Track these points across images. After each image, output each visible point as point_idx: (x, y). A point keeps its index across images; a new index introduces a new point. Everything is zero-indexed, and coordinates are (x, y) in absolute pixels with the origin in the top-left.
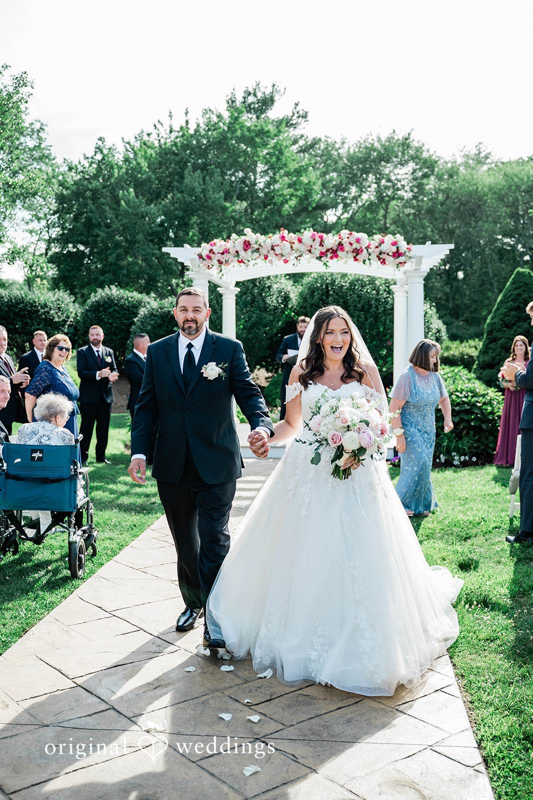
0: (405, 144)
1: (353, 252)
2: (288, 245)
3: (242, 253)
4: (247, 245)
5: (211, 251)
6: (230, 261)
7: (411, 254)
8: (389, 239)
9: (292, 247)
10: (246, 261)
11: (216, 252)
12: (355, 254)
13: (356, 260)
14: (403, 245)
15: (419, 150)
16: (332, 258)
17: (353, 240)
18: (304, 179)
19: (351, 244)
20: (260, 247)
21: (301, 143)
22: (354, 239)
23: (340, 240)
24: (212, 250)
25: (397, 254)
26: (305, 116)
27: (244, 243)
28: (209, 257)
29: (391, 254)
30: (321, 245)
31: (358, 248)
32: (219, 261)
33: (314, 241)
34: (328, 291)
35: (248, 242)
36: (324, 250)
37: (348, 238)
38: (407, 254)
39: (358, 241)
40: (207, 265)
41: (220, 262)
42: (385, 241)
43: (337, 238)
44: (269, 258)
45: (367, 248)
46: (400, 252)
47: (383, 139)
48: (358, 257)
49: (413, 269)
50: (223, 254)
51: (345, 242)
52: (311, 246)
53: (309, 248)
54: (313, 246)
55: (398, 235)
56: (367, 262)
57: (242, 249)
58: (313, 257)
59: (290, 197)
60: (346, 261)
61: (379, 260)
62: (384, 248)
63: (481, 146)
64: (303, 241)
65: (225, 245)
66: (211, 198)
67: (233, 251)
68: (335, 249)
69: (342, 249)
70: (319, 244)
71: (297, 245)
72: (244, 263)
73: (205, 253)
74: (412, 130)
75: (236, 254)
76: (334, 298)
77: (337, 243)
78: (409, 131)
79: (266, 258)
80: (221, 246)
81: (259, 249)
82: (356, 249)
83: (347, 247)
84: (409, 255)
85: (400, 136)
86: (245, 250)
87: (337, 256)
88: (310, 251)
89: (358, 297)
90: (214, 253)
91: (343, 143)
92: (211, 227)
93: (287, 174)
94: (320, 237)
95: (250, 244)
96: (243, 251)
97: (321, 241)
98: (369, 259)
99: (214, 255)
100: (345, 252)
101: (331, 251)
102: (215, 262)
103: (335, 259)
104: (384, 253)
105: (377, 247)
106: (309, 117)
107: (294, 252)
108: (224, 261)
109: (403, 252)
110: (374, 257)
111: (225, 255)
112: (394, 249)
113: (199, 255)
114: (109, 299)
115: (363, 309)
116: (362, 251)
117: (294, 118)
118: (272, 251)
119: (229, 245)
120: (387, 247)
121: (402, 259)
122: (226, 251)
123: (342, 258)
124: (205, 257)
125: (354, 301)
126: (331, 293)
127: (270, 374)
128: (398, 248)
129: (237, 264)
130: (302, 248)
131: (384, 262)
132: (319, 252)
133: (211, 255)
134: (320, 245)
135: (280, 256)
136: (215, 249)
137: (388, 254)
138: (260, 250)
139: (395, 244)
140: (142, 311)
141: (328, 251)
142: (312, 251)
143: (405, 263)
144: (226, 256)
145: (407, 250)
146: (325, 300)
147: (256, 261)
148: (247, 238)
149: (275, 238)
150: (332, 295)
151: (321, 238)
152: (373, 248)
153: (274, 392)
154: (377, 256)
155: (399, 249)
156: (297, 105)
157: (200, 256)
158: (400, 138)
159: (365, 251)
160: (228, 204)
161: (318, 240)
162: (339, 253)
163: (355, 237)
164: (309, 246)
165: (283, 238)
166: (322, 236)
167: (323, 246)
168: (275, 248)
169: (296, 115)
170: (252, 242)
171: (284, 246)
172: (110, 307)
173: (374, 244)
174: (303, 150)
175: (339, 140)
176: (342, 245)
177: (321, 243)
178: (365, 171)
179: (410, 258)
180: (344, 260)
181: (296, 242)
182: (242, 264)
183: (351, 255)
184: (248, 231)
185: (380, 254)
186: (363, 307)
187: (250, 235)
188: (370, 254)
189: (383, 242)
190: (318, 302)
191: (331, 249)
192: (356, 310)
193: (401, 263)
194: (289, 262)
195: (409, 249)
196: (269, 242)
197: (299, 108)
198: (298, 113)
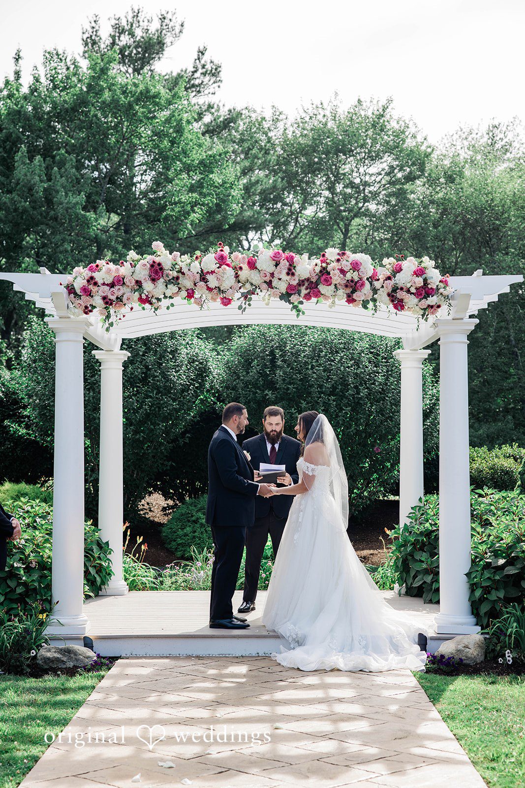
0: (378, 124)
1: (346, 286)
2: (230, 272)
3: (148, 286)
4: (156, 271)
5: (91, 280)
6: (125, 299)
7: (449, 291)
8: (410, 264)
9: (237, 276)
10: (154, 301)
11: (100, 282)
12: (349, 291)
13: (350, 300)
14: (435, 276)
15: (399, 134)
16: (308, 297)
17: (346, 265)
18: (216, 178)
19: (343, 272)
20: (180, 275)
21: (207, 118)
22: (348, 264)
23: (324, 265)
24: (92, 278)
25: (425, 291)
26: (215, 73)
27: (152, 266)
28: (87, 292)
29: (413, 290)
30: (290, 272)
31: (356, 279)
32: (104, 298)
33: (277, 265)
34: (273, 361)
35: (159, 264)
36: (295, 283)
37: (338, 260)
38: (441, 290)
39: (356, 266)
40: (84, 305)
41: (107, 302)
42: (403, 267)
43: (316, 261)
44: (197, 295)
45: (372, 279)
46: (430, 286)
48: (355, 296)
49: (450, 317)
50: (112, 285)
51: (333, 267)
52: (272, 275)
53: (268, 279)
54: (276, 275)
55: (426, 259)
56: (371, 305)
57: (147, 277)
58: (274, 295)
59: (192, 207)
60: (334, 303)
61: (392, 301)
62: (400, 279)
63: (497, 130)
64: (258, 265)
65: (117, 270)
66: (61, 203)
67: (130, 282)
68: (314, 280)
69: (328, 282)
70: (286, 271)
71: (245, 273)
72: (151, 304)
73: (79, 284)
74: (390, 101)
75: (136, 287)
76: (285, 373)
77: (318, 269)
78: (383, 102)
79: (190, 295)
80: (109, 271)
81: (178, 278)
82: (352, 281)
83: (336, 278)
84: (445, 293)
85: (369, 111)
86: (154, 280)
87: (318, 294)
88: (269, 284)
89: (324, 371)
90: (96, 284)
91: (276, 121)
92: (61, 252)
93: (188, 169)
94: (287, 259)
95: (161, 269)
96: (150, 283)
97: (290, 265)
98: (374, 300)
99: (96, 288)
100: (333, 287)
101: (306, 284)
102: (98, 301)
103: (314, 300)
104: (402, 289)
105: (389, 278)
106: (222, 75)
107: (240, 284)
108: (113, 298)
109: (435, 287)
110: (382, 296)
111: (117, 287)
112: (419, 281)
113: (67, 287)
115: (332, 393)
116: (363, 285)
117: (197, 75)
118: (202, 283)
119: (124, 270)
120: (405, 278)
121: (432, 300)
122: (119, 281)
123: (326, 297)
124: (78, 291)
125: (319, 377)
126: (279, 363)
127: (171, 502)
128: (425, 280)
129: (137, 305)
130: (256, 278)
131: (399, 305)
132: (286, 286)
133: (91, 287)
134: (288, 274)
135: (215, 291)
136: (98, 276)
137: (408, 291)
138: (180, 281)
139: (420, 272)
141: (301, 283)
142: (274, 284)
143: (439, 306)
144: (118, 291)
145: (442, 285)
146: (268, 375)
147: (171, 301)
148: (157, 260)
149: (209, 260)
150: (281, 368)
151: (290, 260)
152: (381, 280)
153: (180, 532)
154: (389, 295)
155: (429, 281)
156: (202, 53)
157: (71, 290)
158: (369, 114)
159: (367, 284)
160: (91, 215)
161: (284, 264)
162: (322, 288)
163: (350, 260)
164: (268, 275)
165: (221, 260)
166: (292, 258)
167: (293, 274)
168: (208, 277)
169: (200, 71)
170: (167, 265)
171: (224, 273)
173: (383, 273)
174: (211, 131)
175: (268, 115)
176: (329, 273)
177: (289, 269)
178: (312, 169)
179: (447, 298)
180: (330, 301)
181: (245, 267)
182: (147, 306)
183: (342, 292)
184: (158, 245)
185: (395, 289)
186: (334, 388)
187: (162, 254)
188: (375, 291)
189: (399, 270)
190: (257, 380)
191: (308, 279)
192: (322, 393)
193: (432, 307)
194: (233, 303)
195: (446, 283)
196: (196, 266)
197: (206, 58)
198: (203, 66)
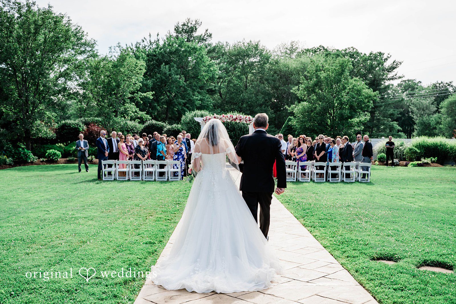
0: (256, 47)
2: (224, 117)
8: (248, 117)
13: (240, 121)
15: (263, 50)
21: (209, 48)
26: (210, 35)
30: (232, 118)
34: (228, 124)
39: (241, 117)
43: (236, 116)
47: (245, 44)
62: (246, 119)
63: (293, 43)
68: (235, 119)
71: (226, 118)
73: (205, 119)
74: (259, 41)
83: (238, 118)
85: (253, 43)
91: (227, 45)
106: (212, 36)
112: (249, 119)
114: (152, 124)
115: (239, 130)
117: (205, 36)
119: (211, 117)
121: (251, 121)
130: (228, 118)
139: (249, 118)
140: (165, 129)
149: (222, 116)
156: (207, 30)
157: (204, 120)
158: (254, 45)
161: (231, 117)
165: (223, 116)
169: (206, 35)
170: (216, 117)
172: (153, 127)
175: (225, 44)
184: (215, 114)
186: (240, 129)
187: (215, 115)
189: (246, 117)
196: (220, 117)
197: (208, 32)
198: (207, 34)
